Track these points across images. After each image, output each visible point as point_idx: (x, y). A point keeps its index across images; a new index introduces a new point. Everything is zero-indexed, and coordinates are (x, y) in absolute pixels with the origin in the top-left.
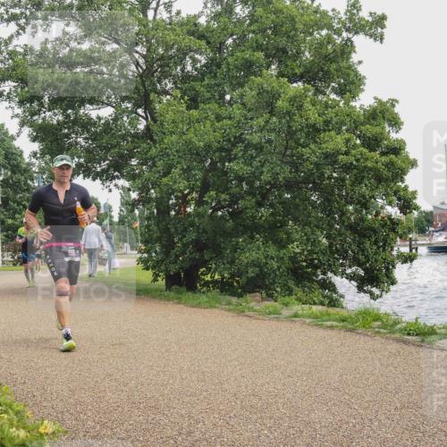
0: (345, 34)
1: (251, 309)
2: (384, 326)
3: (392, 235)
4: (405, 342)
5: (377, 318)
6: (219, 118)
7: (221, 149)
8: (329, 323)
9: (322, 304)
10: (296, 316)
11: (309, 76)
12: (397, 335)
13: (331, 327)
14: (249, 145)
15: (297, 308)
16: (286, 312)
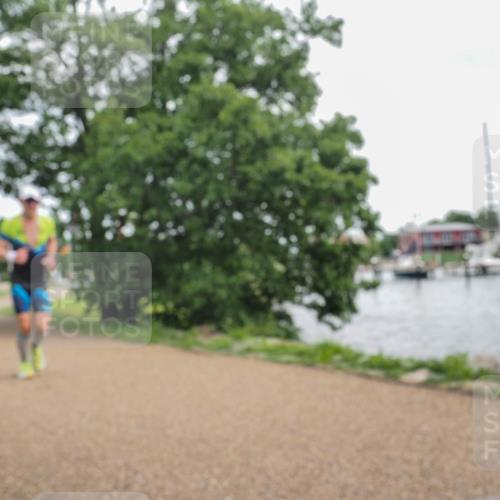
0: (301, 37)
1: (200, 344)
2: (346, 360)
3: (354, 260)
4: (368, 377)
5: (337, 350)
6: (161, 129)
7: (164, 164)
8: (285, 358)
9: (277, 336)
10: (249, 350)
11: (261, 83)
12: (360, 370)
13: (288, 363)
14: (194, 160)
15: (250, 342)
16: (238, 346)
